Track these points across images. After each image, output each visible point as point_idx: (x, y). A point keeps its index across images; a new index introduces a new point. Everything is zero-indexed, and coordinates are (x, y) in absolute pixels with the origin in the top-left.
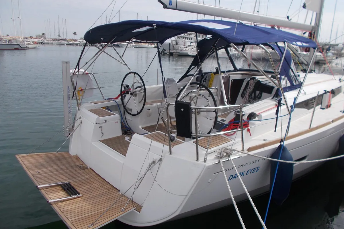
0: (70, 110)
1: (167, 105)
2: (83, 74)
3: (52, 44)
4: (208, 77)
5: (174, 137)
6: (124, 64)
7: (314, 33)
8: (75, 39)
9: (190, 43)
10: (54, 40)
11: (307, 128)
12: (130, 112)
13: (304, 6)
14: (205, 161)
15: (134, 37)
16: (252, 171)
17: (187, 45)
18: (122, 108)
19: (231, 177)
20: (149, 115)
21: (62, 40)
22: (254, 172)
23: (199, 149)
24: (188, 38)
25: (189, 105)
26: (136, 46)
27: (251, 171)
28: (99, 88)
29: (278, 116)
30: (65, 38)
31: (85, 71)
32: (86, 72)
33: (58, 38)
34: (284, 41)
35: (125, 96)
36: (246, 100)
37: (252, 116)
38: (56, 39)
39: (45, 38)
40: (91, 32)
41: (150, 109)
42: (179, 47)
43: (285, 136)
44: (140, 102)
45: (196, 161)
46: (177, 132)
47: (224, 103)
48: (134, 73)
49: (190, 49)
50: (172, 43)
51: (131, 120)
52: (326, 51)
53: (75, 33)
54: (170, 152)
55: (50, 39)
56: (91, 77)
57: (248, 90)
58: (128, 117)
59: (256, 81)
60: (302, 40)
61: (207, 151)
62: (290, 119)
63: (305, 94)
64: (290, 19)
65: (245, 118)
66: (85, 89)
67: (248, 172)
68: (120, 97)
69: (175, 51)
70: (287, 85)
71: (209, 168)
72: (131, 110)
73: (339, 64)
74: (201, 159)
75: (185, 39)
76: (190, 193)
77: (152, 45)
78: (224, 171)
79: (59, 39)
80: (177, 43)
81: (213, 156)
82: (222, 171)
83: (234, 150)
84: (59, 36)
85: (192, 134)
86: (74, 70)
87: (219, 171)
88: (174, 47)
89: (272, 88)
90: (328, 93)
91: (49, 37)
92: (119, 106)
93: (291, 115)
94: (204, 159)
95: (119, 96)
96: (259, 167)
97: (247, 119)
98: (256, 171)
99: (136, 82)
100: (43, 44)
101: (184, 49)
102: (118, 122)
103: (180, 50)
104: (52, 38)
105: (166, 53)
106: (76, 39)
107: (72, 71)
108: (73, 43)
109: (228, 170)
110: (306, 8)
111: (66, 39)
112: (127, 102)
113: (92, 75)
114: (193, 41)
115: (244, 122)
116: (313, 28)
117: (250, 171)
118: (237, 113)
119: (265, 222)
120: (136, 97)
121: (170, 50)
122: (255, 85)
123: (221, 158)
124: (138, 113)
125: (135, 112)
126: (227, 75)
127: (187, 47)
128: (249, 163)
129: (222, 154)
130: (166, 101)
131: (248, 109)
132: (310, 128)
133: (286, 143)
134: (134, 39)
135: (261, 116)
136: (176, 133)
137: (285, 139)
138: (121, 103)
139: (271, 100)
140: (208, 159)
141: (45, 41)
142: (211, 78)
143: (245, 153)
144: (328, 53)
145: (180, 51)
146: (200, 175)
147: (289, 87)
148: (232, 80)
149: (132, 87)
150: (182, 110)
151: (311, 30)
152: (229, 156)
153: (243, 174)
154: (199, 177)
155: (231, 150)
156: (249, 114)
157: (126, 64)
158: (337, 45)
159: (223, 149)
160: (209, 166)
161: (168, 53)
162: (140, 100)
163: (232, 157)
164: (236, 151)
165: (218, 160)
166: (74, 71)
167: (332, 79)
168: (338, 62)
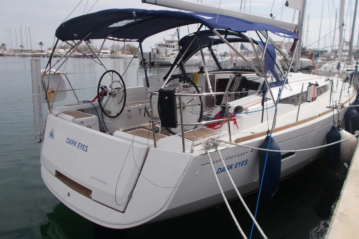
0: (41, 112)
1: (150, 94)
2: (55, 74)
3: (14, 56)
4: (191, 77)
5: (158, 128)
6: (100, 64)
7: (298, 31)
8: (41, 50)
9: (173, 51)
10: (16, 51)
11: (294, 121)
12: (109, 115)
13: (287, 5)
14: (192, 151)
15: (110, 34)
16: (242, 164)
17: (169, 53)
18: (99, 111)
19: (220, 170)
20: (130, 117)
21: (26, 51)
22: (243, 165)
23: (185, 141)
24: (170, 46)
25: (173, 92)
26: (112, 57)
27: (240, 164)
28: (72, 90)
29: (264, 109)
30: (29, 49)
31: (56, 71)
32: (58, 72)
33: (20, 48)
34: (266, 30)
35: (103, 98)
36: (232, 98)
37: (238, 109)
38: (19, 50)
39: (5, 50)
40: (64, 26)
41: (130, 111)
42: (161, 56)
43: (272, 128)
44: (119, 103)
45: (183, 152)
46: (161, 122)
47: (209, 90)
48: (113, 71)
49: (172, 58)
50: (152, 52)
51: (110, 123)
52: (315, 57)
53: (41, 44)
54: (155, 146)
55: (11, 50)
56: (64, 77)
57: (234, 87)
58: (107, 120)
59: (242, 78)
60: (285, 32)
61: (193, 143)
62: (276, 110)
63: (291, 90)
64: (273, 17)
65: (231, 111)
66: (57, 91)
67: (236, 165)
68: (97, 100)
69: (156, 60)
70: (272, 81)
71: (196, 158)
72: (110, 112)
73: (327, 67)
74: (188, 151)
75: (167, 47)
76: (178, 185)
77: (131, 55)
78: (212, 162)
79: (22, 50)
80: (158, 52)
81: (200, 147)
82: (210, 163)
83: (221, 141)
84: (22, 46)
85: (177, 124)
86: (45, 69)
87: (206, 164)
88: (154, 56)
89: (259, 84)
90: (313, 86)
91: (10, 48)
92: (95, 109)
93: (277, 106)
94: (191, 150)
95: (96, 98)
96: (247, 160)
97: (234, 112)
98: (245, 164)
99: (114, 82)
100: (3, 55)
101: (166, 58)
102: (96, 124)
103: (162, 59)
104: (13, 49)
105: (147, 63)
106: (43, 49)
107: (43, 70)
108: (39, 54)
109: (215, 162)
110: (289, 6)
111: (31, 50)
112: (105, 104)
113: (64, 75)
114: (175, 49)
115: (230, 115)
116: (297, 27)
117: (238, 164)
118: (223, 106)
119: (255, 217)
120: (115, 97)
121: (150, 59)
122: (241, 81)
123: (208, 149)
124: (118, 115)
125: (114, 114)
126: (212, 74)
127: (169, 56)
128: (237, 155)
129: (209, 145)
130: (149, 90)
131: (234, 104)
132: (297, 121)
133: (273, 135)
134: (110, 36)
135: (248, 110)
136: (161, 124)
137: (273, 131)
138: (98, 105)
139: (257, 95)
140: (194, 149)
141: (6, 52)
142: (195, 78)
143: (232, 144)
144: (317, 59)
145: (161, 61)
146: (187, 166)
147: (274, 83)
148: (217, 80)
149: (110, 87)
150: (166, 98)
151: (294, 29)
152: (216, 147)
153: (231, 167)
154: (186, 169)
155: (218, 141)
156: (236, 107)
157: (102, 64)
158: (326, 51)
159: (210, 139)
160: (195, 157)
161: (148, 63)
162: (120, 101)
163: (219, 148)
164: (223, 142)
165: (205, 151)
166: (44, 71)
167: (318, 78)
168: (327, 66)
